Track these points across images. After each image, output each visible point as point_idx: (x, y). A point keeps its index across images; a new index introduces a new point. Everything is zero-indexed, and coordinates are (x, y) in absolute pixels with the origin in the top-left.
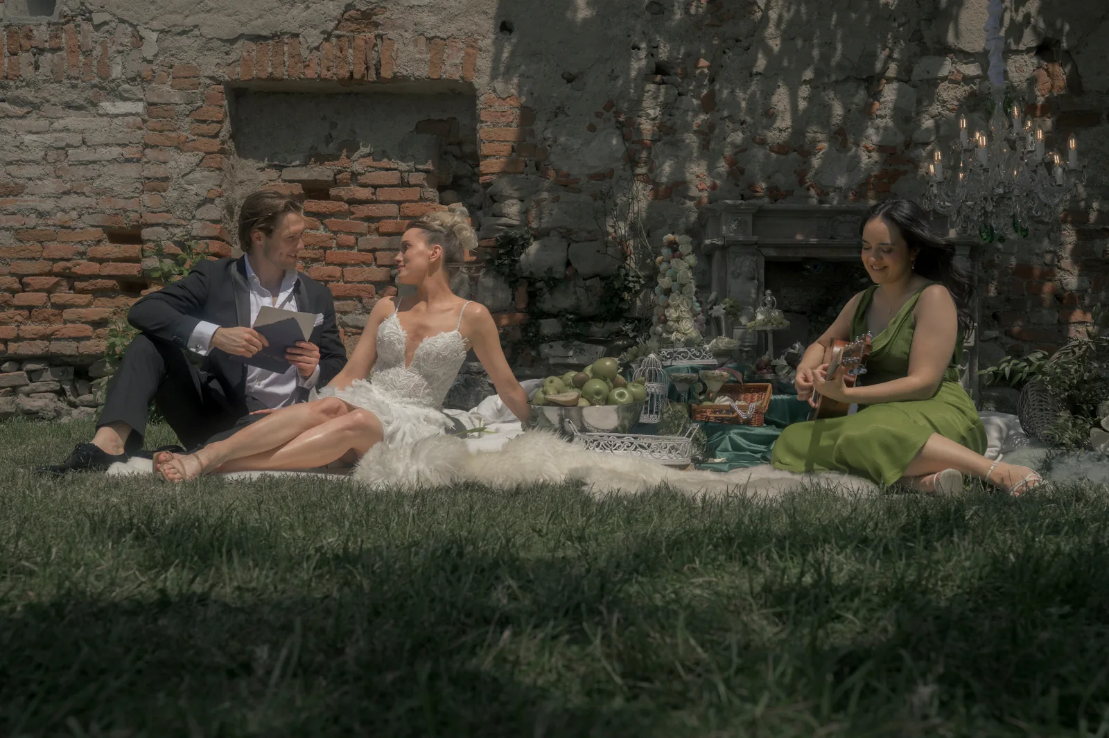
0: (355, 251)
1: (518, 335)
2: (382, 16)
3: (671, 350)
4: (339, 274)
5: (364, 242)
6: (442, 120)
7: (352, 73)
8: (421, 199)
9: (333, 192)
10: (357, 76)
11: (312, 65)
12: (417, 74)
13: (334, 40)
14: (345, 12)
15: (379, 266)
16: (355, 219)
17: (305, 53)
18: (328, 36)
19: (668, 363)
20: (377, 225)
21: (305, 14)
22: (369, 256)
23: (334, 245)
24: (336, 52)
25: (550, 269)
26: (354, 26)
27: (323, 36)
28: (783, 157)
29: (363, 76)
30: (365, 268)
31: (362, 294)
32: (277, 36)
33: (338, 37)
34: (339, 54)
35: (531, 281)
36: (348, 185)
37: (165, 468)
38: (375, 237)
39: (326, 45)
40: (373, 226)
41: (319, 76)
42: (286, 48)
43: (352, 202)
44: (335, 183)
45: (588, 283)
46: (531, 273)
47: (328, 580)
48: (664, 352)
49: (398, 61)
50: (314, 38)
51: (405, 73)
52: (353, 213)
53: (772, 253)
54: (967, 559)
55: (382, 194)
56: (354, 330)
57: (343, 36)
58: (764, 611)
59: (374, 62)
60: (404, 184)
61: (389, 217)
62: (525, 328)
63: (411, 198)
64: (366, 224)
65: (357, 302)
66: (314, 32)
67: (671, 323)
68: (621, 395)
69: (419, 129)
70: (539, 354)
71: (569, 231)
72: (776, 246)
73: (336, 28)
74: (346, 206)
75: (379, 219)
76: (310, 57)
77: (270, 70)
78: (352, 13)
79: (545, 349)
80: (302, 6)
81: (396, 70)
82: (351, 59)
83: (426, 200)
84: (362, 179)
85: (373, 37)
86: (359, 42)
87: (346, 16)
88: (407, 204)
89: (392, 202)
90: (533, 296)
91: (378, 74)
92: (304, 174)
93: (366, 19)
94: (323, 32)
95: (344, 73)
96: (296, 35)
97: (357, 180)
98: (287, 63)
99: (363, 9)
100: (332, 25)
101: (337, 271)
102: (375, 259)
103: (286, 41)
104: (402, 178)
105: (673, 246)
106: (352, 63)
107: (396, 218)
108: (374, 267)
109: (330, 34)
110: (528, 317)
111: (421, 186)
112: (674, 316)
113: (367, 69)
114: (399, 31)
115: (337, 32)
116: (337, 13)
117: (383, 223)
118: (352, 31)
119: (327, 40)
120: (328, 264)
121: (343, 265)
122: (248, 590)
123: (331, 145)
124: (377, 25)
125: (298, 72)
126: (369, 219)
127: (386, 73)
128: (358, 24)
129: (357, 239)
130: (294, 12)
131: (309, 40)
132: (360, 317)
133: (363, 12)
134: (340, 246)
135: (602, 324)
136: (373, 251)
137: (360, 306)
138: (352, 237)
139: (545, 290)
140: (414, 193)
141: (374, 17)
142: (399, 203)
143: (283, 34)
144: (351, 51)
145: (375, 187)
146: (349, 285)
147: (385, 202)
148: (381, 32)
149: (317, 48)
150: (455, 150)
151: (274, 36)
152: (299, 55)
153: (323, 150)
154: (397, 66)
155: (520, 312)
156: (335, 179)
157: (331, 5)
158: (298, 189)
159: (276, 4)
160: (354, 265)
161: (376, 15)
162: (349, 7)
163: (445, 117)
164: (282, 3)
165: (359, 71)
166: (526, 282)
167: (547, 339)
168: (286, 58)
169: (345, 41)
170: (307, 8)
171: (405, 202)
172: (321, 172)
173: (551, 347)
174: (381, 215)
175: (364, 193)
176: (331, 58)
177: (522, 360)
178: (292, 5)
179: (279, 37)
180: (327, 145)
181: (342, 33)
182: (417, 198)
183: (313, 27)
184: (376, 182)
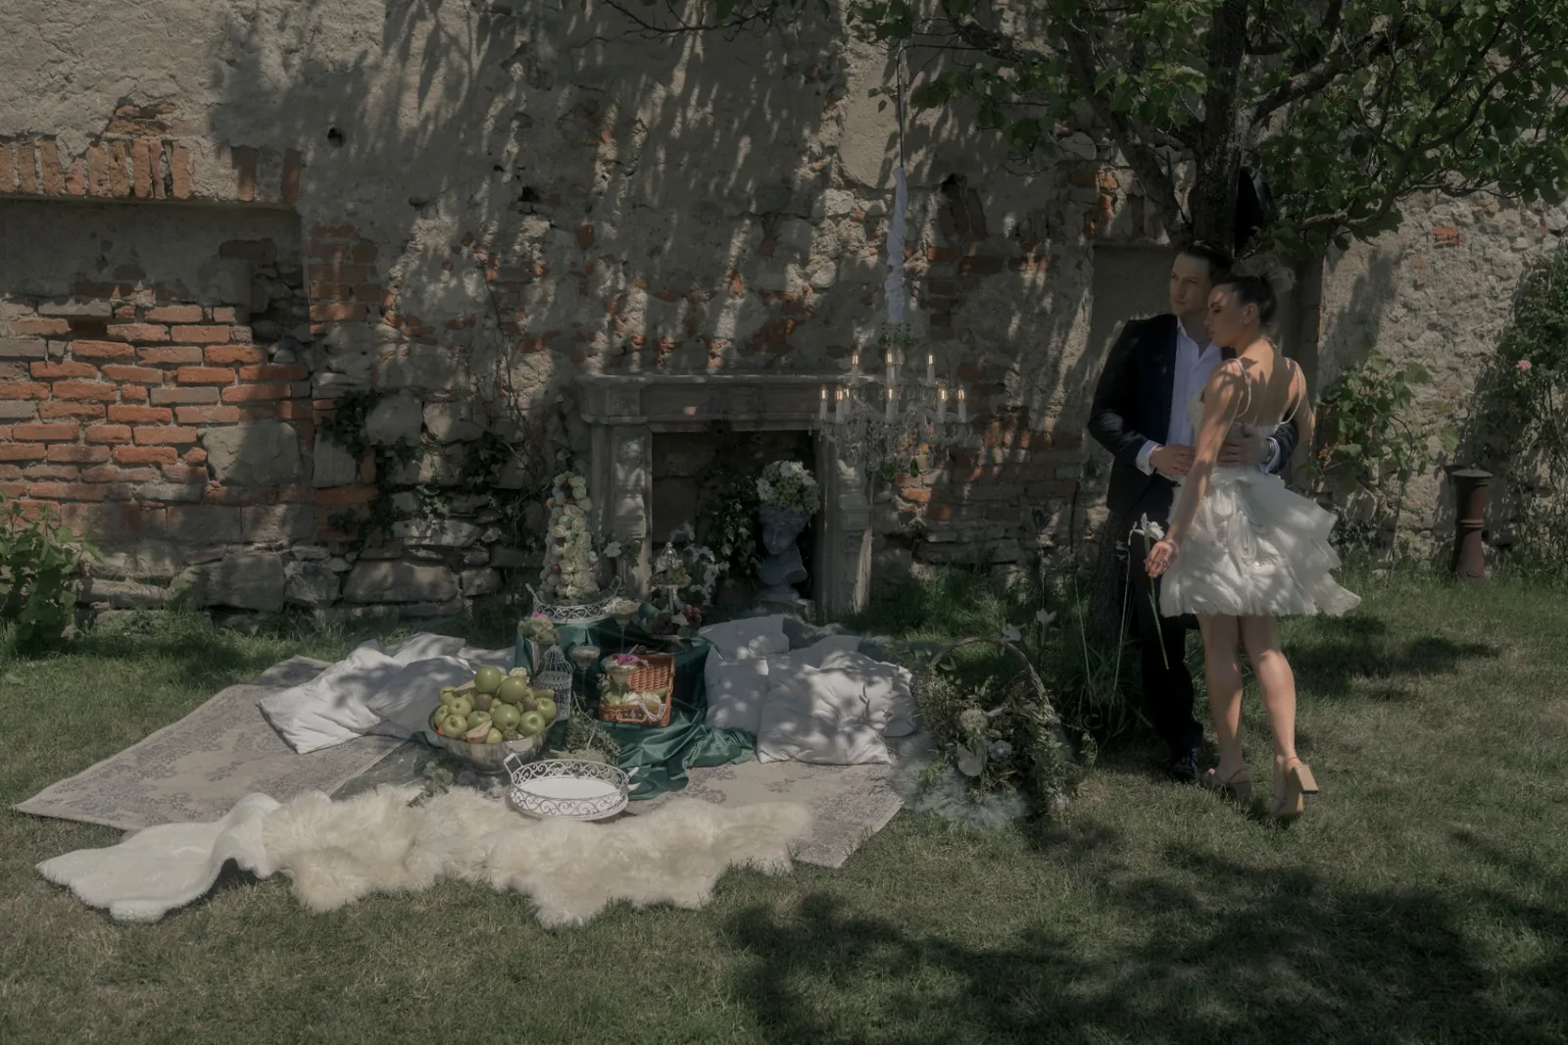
0: (146, 406)
1: (365, 514)
2: (170, 116)
3: (567, 608)
4: (128, 435)
5: (158, 395)
6: (254, 242)
7: (132, 190)
8: (231, 341)
9: (112, 329)
10: (140, 194)
11: (76, 177)
12: (222, 194)
13: (105, 145)
14: (118, 107)
15: (181, 425)
16: (145, 365)
17: (66, 163)
18: (96, 140)
19: (563, 621)
20: (175, 372)
21: (61, 107)
22: (168, 412)
23: (118, 398)
24: (109, 160)
25: (403, 438)
26: (131, 126)
27: (89, 140)
28: (670, 304)
29: (149, 193)
30: (162, 427)
31: (160, 459)
32: (23, 137)
33: (111, 141)
34: (114, 164)
35: (379, 450)
36: (132, 321)
38: (173, 387)
39: (95, 151)
40: (169, 374)
41: (88, 191)
42: (37, 154)
43: (139, 343)
44: (114, 318)
45: (448, 451)
46: (380, 442)
48: (560, 609)
49: (197, 178)
50: (78, 142)
51: (206, 193)
52: (141, 358)
53: (660, 429)
55: (180, 334)
56: (153, 504)
57: (117, 139)
59: (162, 175)
60: (207, 321)
61: (190, 364)
62: (373, 506)
63: (219, 339)
64: (160, 372)
65: (154, 469)
66: (77, 134)
67: (566, 577)
68: (534, 721)
69: (225, 251)
70: (392, 533)
71: (423, 389)
73: (107, 129)
74: (132, 349)
75: (177, 365)
76: (73, 166)
77: (17, 182)
78: (128, 109)
79: (398, 527)
80: (57, 97)
81: (194, 189)
82: (130, 170)
83: (237, 342)
84: (152, 315)
85: (159, 143)
86: (141, 149)
87: (119, 113)
88: (213, 347)
89: (193, 344)
90: (383, 468)
91: (168, 188)
92: (72, 308)
93: (148, 116)
94: (89, 135)
95: (123, 189)
96: (52, 138)
97: (144, 316)
98: (41, 174)
99: (144, 104)
100: (101, 125)
101: (125, 431)
102: (175, 415)
103: (37, 144)
104: (204, 314)
106: (131, 177)
108: (173, 426)
109: (98, 138)
110: (377, 492)
111: (231, 324)
113: (154, 184)
114: (195, 138)
115: (109, 135)
116: (107, 108)
117: (180, 369)
118: (129, 133)
119: (95, 144)
120: (110, 422)
121: (132, 423)
123: (105, 271)
124: (163, 127)
125: (57, 187)
126: (163, 365)
127: (180, 192)
128: (138, 123)
129: (149, 391)
130: (46, 103)
131: (71, 145)
132: (160, 488)
133: (143, 110)
134: (125, 400)
135: (464, 498)
136: (172, 405)
137: (158, 472)
138: (143, 389)
139: (396, 459)
140: (222, 334)
141: (159, 116)
142: (203, 345)
143: (36, 134)
144: (129, 160)
145: (169, 325)
146: (142, 449)
147: (184, 344)
148: (169, 137)
149: (82, 156)
150: (272, 273)
151: (19, 137)
152: (59, 164)
153: (95, 276)
154: (195, 183)
155: (367, 485)
156: (114, 315)
157: (98, 98)
158: (63, 327)
159: (18, 93)
160: (146, 424)
161: (161, 113)
162: (122, 102)
163: (257, 238)
164: (28, 91)
165: (143, 186)
166: (373, 453)
167: (403, 516)
168: (39, 166)
169: (120, 148)
170: (64, 98)
171: (210, 344)
172: (98, 308)
173: (407, 526)
174: (180, 359)
175: (155, 333)
176: (104, 168)
177: (369, 541)
178: (41, 95)
179: (26, 138)
180: (100, 271)
181: (117, 135)
182: (226, 339)
183: (77, 127)
184: (169, 319)
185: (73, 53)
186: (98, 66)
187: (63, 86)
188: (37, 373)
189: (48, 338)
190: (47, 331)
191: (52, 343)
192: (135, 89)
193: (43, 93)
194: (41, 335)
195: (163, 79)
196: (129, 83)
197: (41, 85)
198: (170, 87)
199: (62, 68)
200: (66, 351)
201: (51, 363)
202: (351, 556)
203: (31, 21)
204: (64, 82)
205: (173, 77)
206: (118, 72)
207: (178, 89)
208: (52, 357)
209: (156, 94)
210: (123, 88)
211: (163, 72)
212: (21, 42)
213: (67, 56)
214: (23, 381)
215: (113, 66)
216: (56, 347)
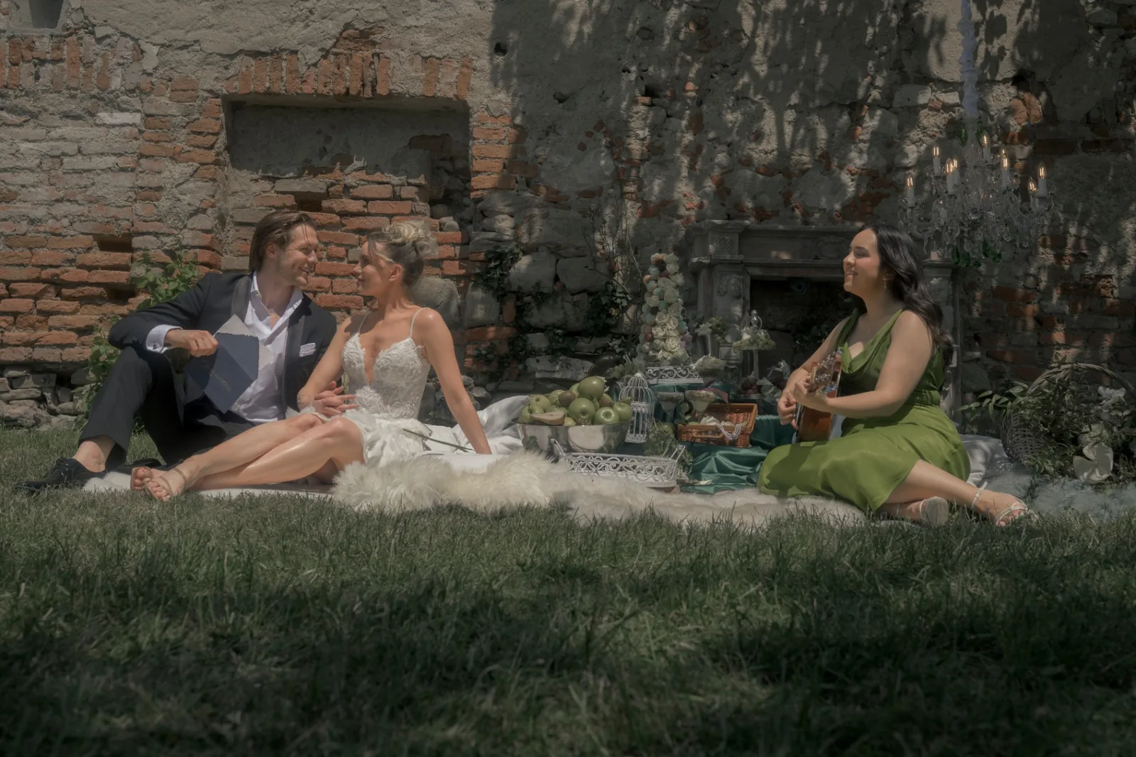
0: (345, 263)
1: (504, 349)
2: (379, 36)
3: (657, 369)
4: (328, 285)
5: (353, 254)
6: (436, 137)
7: (348, 89)
8: (413, 213)
9: (325, 204)
10: (353, 92)
11: (309, 81)
12: (412, 91)
13: (332, 57)
14: (344, 31)
16: (346, 231)
17: (303, 70)
18: (326, 54)
19: (654, 381)
21: (304, 32)
23: (324, 256)
24: (333, 68)
25: (538, 284)
26: (352, 45)
27: (321, 53)
28: (769, 178)
29: (359, 92)
31: (351, 305)
32: (276, 53)
33: (336, 54)
34: (336, 71)
35: (519, 295)
36: (341, 197)
39: (324, 62)
41: (316, 91)
42: (284, 64)
43: (344, 214)
44: (327, 195)
45: (576, 298)
46: (520, 288)
48: (651, 370)
49: (394, 80)
50: (312, 54)
51: (400, 90)
52: (344, 225)
53: (757, 272)
55: (374, 207)
57: (341, 53)
59: (370, 79)
60: (396, 197)
62: (512, 342)
63: (403, 211)
64: (357, 236)
65: (345, 313)
66: (312, 49)
67: (657, 342)
68: (607, 415)
69: (413, 144)
70: (525, 368)
71: (558, 247)
72: (761, 266)
73: (334, 46)
74: (338, 218)
76: (307, 73)
77: (267, 85)
78: (350, 31)
79: (531, 363)
80: (302, 25)
81: (392, 87)
82: (347, 75)
83: (417, 213)
84: (354, 192)
85: (370, 55)
86: (357, 57)
87: (344, 34)
89: (383, 215)
90: (521, 311)
91: (374, 90)
92: (297, 186)
93: (364, 37)
94: (322, 50)
95: (341, 89)
96: (295, 52)
97: (349, 192)
98: (285, 79)
99: (362, 28)
100: (331, 43)
101: (326, 282)
103: (285, 57)
104: (394, 192)
105: (661, 265)
106: (349, 80)
109: (328, 52)
110: (515, 331)
111: (413, 200)
112: (661, 334)
113: (363, 86)
114: (396, 50)
115: (335, 50)
116: (336, 32)
118: (351, 49)
120: (317, 275)
121: (332, 276)
122: (222, 637)
123: (325, 158)
124: (374, 44)
125: (295, 87)
126: (360, 231)
127: (382, 90)
128: (357, 42)
129: (347, 251)
130: (294, 29)
131: (308, 57)
133: (361, 32)
134: (330, 258)
135: (587, 340)
138: (343, 249)
139: (533, 304)
140: (405, 207)
141: (372, 37)
142: (390, 216)
143: (284, 50)
144: (348, 68)
145: (367, 200)
146: (337, 297)
147: (376, 215)
148: (378, 50)
149: (315, 65)
150: (448, 165)
151: (272, 53)
152: (297, 71)
153: (317, 163)
154: (393, 84)
155: (507, 325)
156: (328, 192)
157: (330, 24)
158: (290, 200)
159: (276, 22)
160: (343, 277)
161: (373, 34)
162: (348, 26)
163: (438, 133)
164: (283, 21)
165: (355, 87)
166: (514, 296)
167: (534, 353)
168: (284, 73)
169: (342, 58)
170: (307, 26)
171: (396, 215)
172: (314, 185)
173: (538, 361)
174: (372, 227)
175: (355, 206)
176: (329, 74)
177: (506, 374)
178: (292, 23)
179: (278, 53)
180: (321, 159)
181: (340, 51)
182: (407, 211)
183: (311, 44)
184: (368, 195)
186: (333, 2)
187: (307, 17)
190: (278, 204)
192: (356, 17)
193: (293, 22)
194: (274, 207)
195: (377, 10)
196: (353, 13)
197: (293, 16)
198: (382, 15)
199: (308, 5)
202: (491, 386)
204: (308, 14)
205: (384, 7)
206: (345, 5)
207: (387, 16)
209: (372, 21)
210: (348, 17)
215: (343, 1)
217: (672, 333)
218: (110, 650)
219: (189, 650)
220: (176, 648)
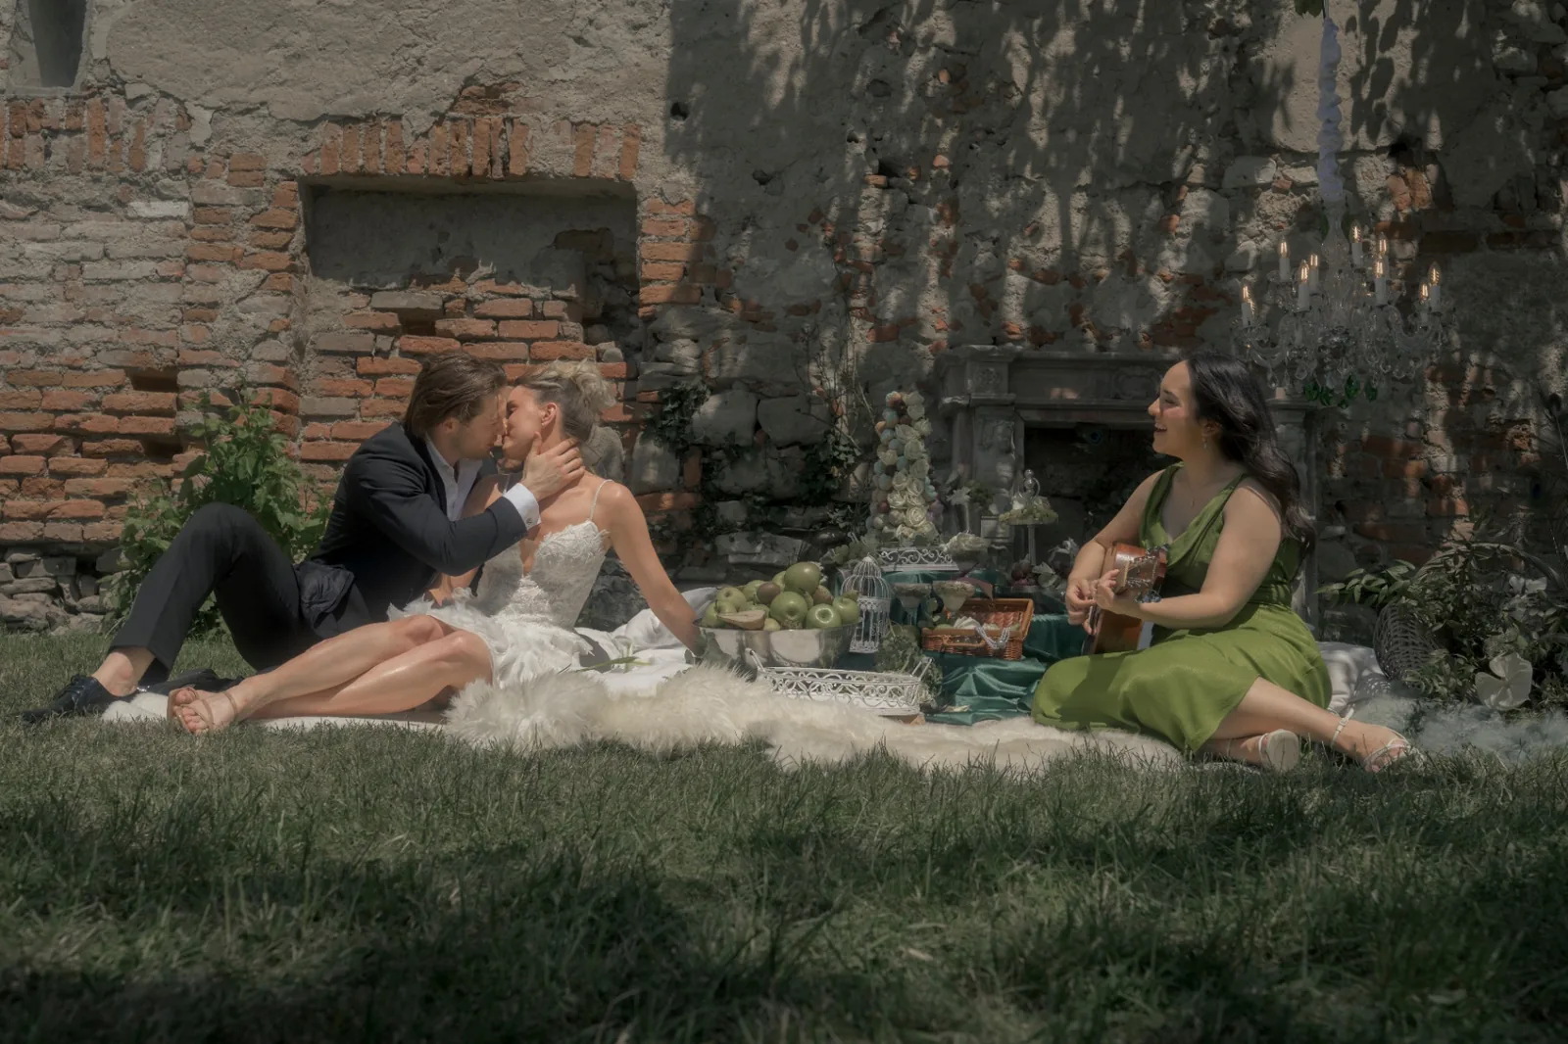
1: (686, 523)
2: (513, 94)
3: (894, 550)
6: (591, 232)
7: (470, 168)
8: (560, 337)
9: (440, 325)
10: (477, 172)
11: (417, 157)
12: (558, 170)
13: (448, 124)
14: (464, 87)
17: (409, 141)
18: (440, 119)
19: (889, 568)
21: (410, 89)
24: (450, 139)
25: (732, 434)
26: (475, 107)
27: (433, 119)
28: (1050, 287)
29: (486, 172)
32: (371, 118)
33: (454, 120)
34: (454, 142)
35: (706, 449)
36: (461, 316)
37: (184, 713)
39: (438, 131)
41: (427, 171)
42: (383, 134)
43: (465, 339)
44: (443, 313)
45: (784, 453)
46: (706, 439)
47: (378, 920)
48: (885, 553)
49: (534, 154)
50: (421, 120)
51: (541, 168)
53: (1034, 417)
54: (1309, 900)
55: (507, 329)
57: (461, 119)
58: (1012, 989)
59: (501, 154)
60: (537, 316)
61: (515, 361)
62: (696, 513)
63: (546, 335)
66: (421, 113)
67: (895, 513)
68: (824, 615)
69: (559, 242)
70: (715, 548)
71: (759, 382)
72: (1039, 408)
73: (452, 108)
74: (458, 344)
76: (415, 146)
77: (361, 162)
78: (474, 88)
79: (722, 541)
80: (408, 79)
81: (529, 164)
82: (469, 148)
83: (566, 337)
84: (480, 309)
85: (500, 121)
86: (482, 125)
87: (465, 93)
88: (539, 343)
89: (520, 340)
90: (708, 470)
91: (505, 168)
92: (402, 301)
93: (490, 95)
94: (434, 114)
95: (460, 168)
96: (398, 117)
97: (473, 309)
98: (384, 154)
99: (489, 83)
100: (446, 104)
103: (384, 124)
104: (534, 308)
105: (900, 408)
106: (472, 155)
107: (525, 361)
109: (442, 116)
110: (700, 498)
111: (560, 319)
112: (900, 503)
113: (491, 162)
114: (535, 114)
115: (452, 114)
116: (453, 89)
118: (473, 113)
119: (438, 123)
123: (440, 262)
124: (506, 105)
125: (398, 165)
127: (517, 168)
128: (482, 103)
130: (397, 85)
131: (415, 124)
133: (488, 88)
135: (801, 511)
139: (725, 462)
140: (549, 329)
141: (503, 95)
142: (530, 341)
143: (383, 114)
144: (470, 139)
145: (497, 319)
147: (510, 339)
148: (510, 114)
149: (425, 135)
150: (607, 271)
151: (368, 117)
152: (401, 143)
153: (429, 268)
154: (532, 159)
155: (690, 491)
156: (443, 308)
157: (445, 79)
158: (392, 321)
159: (372, 76)
161: (505, 91)
162: (470, 81)
163: (594, 227)
164: (381, 74)
165: (480, 166)
166: (699, 451)
167: (728, 528)
168: (383, 146)
169: (463, 126)
170: (414, 81)
171: (537, 340)
172: (425, 299)
173: (732, 540)
174: (504, 356)
175: (482, 328)
176: (444, 147)
177: (688, 558)
178: (393, 78)
179: (374, 118)
180: (435, 262)
181: (460, 114)
182: (554, 335)
183: (420, 106)
184: (499, 313)
185: (427, 35)
186: (449, 48)
187: (414, 69)
188: (362, 369)
189: (377, 332)
190: (376, 324)
191: (380, 338)
192: (481, 69)
193: (395, 75)
194: (370, 329)
195: (510, 58)
196: (478, 63)
197: (395, 67)
198: (516, 65)
199: (416, 52)
200: (393, 347)
201: (377, 359)
203: (392, 8)
204: (416, 65)
205: (519, 55)
206: (467, 53)
207: (523, 67)
208: (379, 352)
209: (502, 72)
210: (469, 69)
211: (511, 51)
212: (381, 27)
213: (418, 40)
214: (349, 378)
215: (463, 47)
216: (384, 342)
217: (915, 501)
218: (96, 958)
219: (206, 959)
220: (189, 955)
